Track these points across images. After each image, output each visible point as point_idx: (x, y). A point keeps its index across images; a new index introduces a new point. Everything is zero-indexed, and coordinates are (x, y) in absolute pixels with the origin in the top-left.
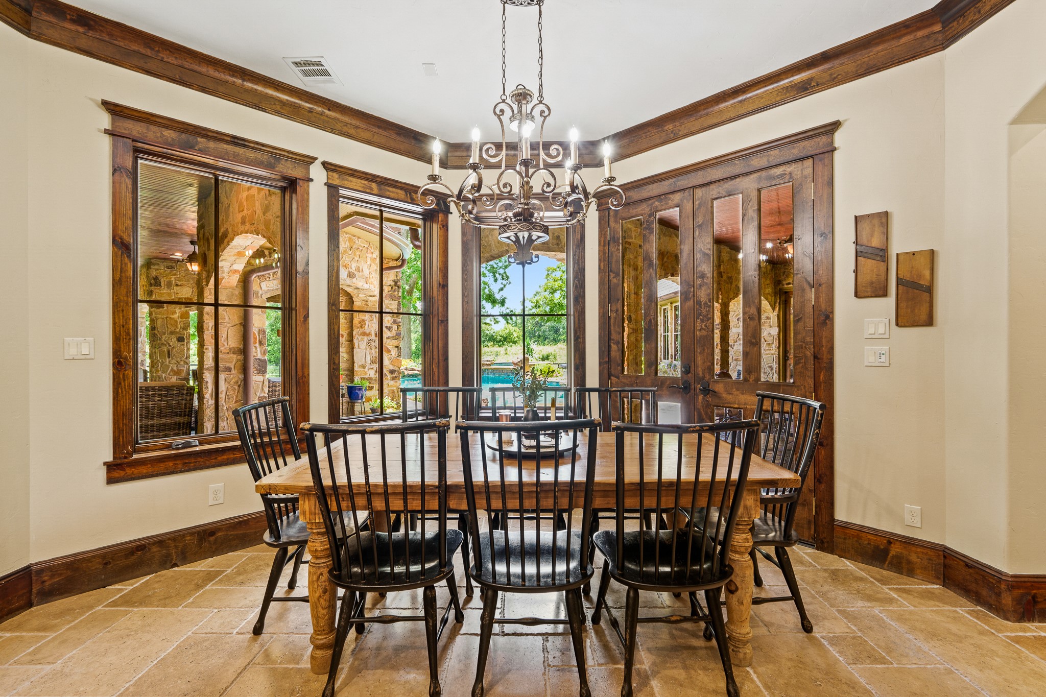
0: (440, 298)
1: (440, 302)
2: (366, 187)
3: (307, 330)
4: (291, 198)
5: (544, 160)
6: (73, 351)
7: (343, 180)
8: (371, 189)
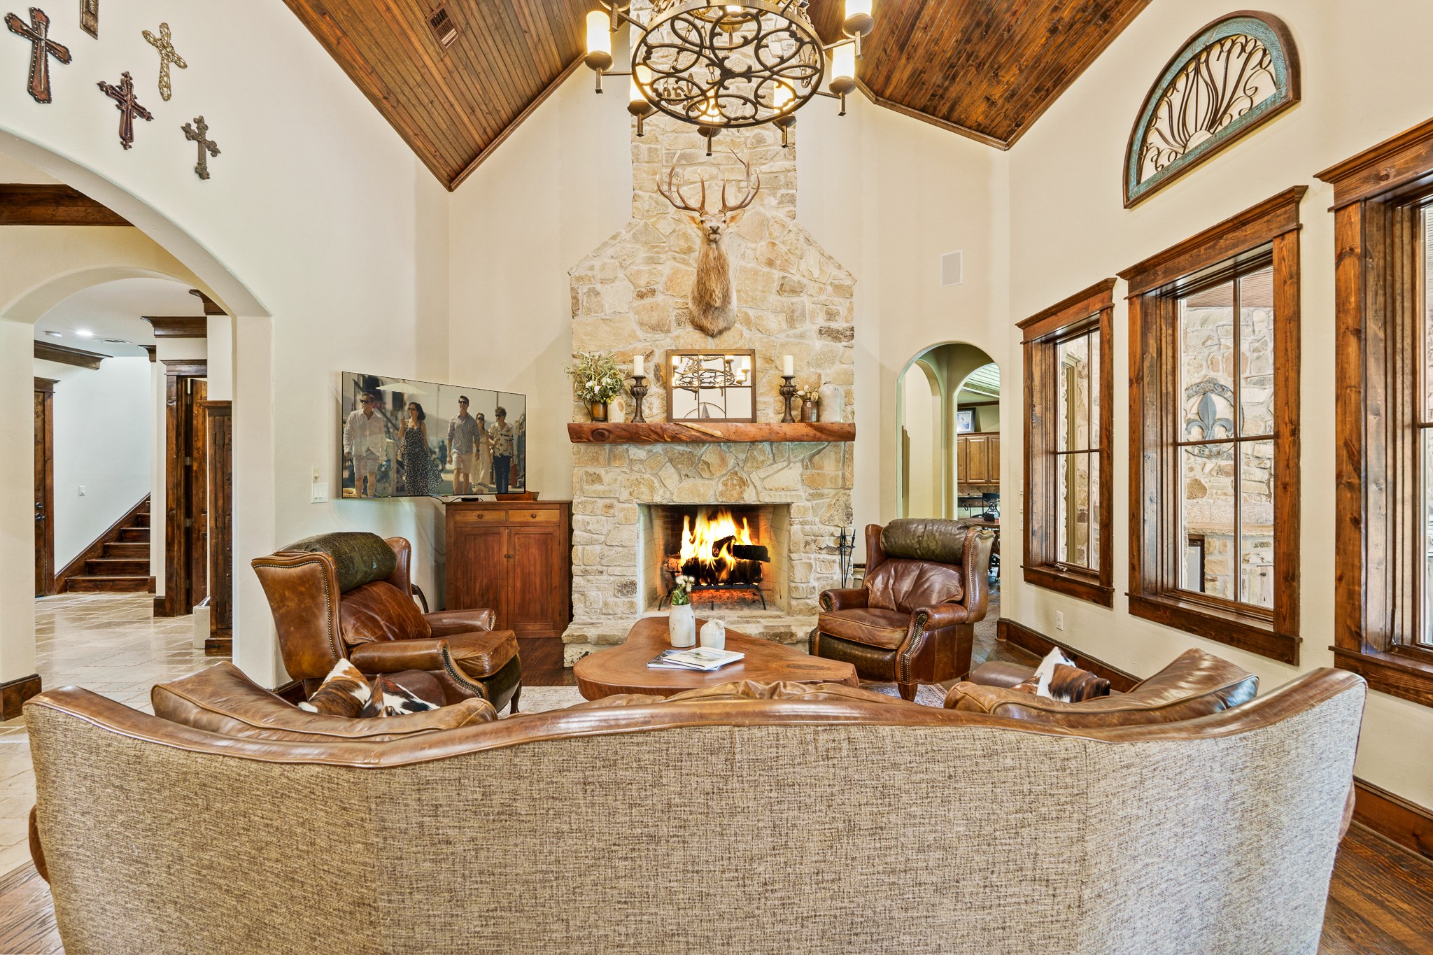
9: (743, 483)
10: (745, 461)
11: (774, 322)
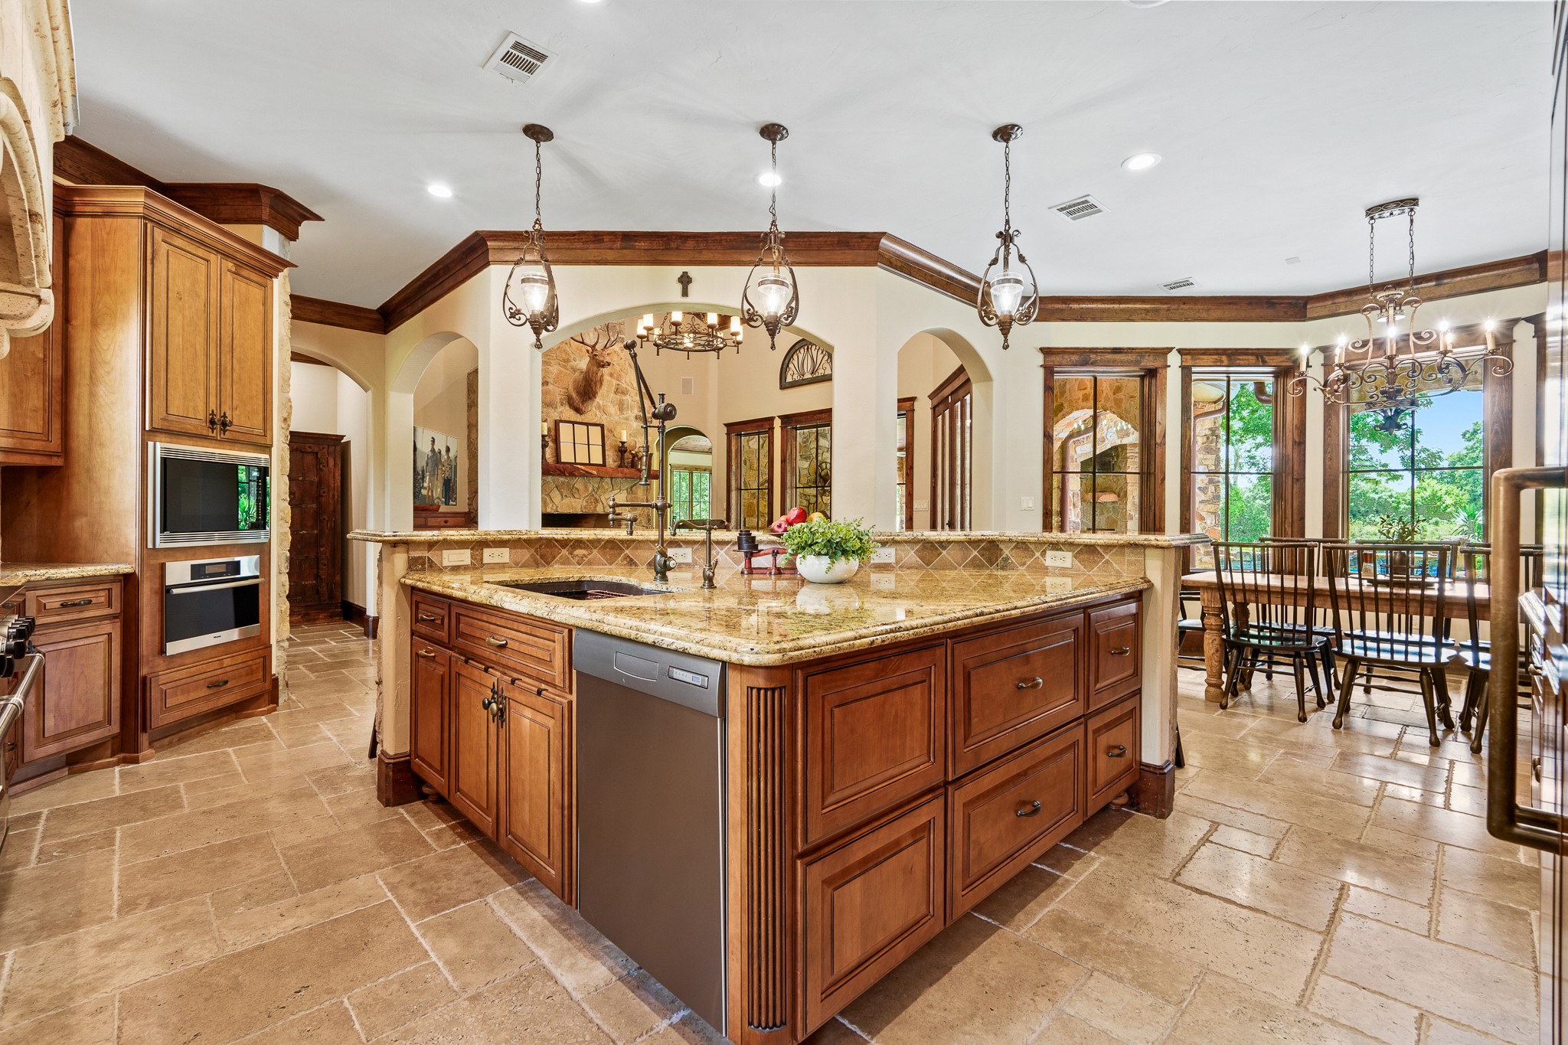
0: (1295, 456)
1: (1295, 461)
2: (1216, 361)
3: (1163, 490)
4: (1150, 384)
5: (1414, 343)
6: (1024, 505)
7: (1196, 359)
8: (1222, 361)
9: (596, 501)
10: (598, 488)
11: (613, 409)
